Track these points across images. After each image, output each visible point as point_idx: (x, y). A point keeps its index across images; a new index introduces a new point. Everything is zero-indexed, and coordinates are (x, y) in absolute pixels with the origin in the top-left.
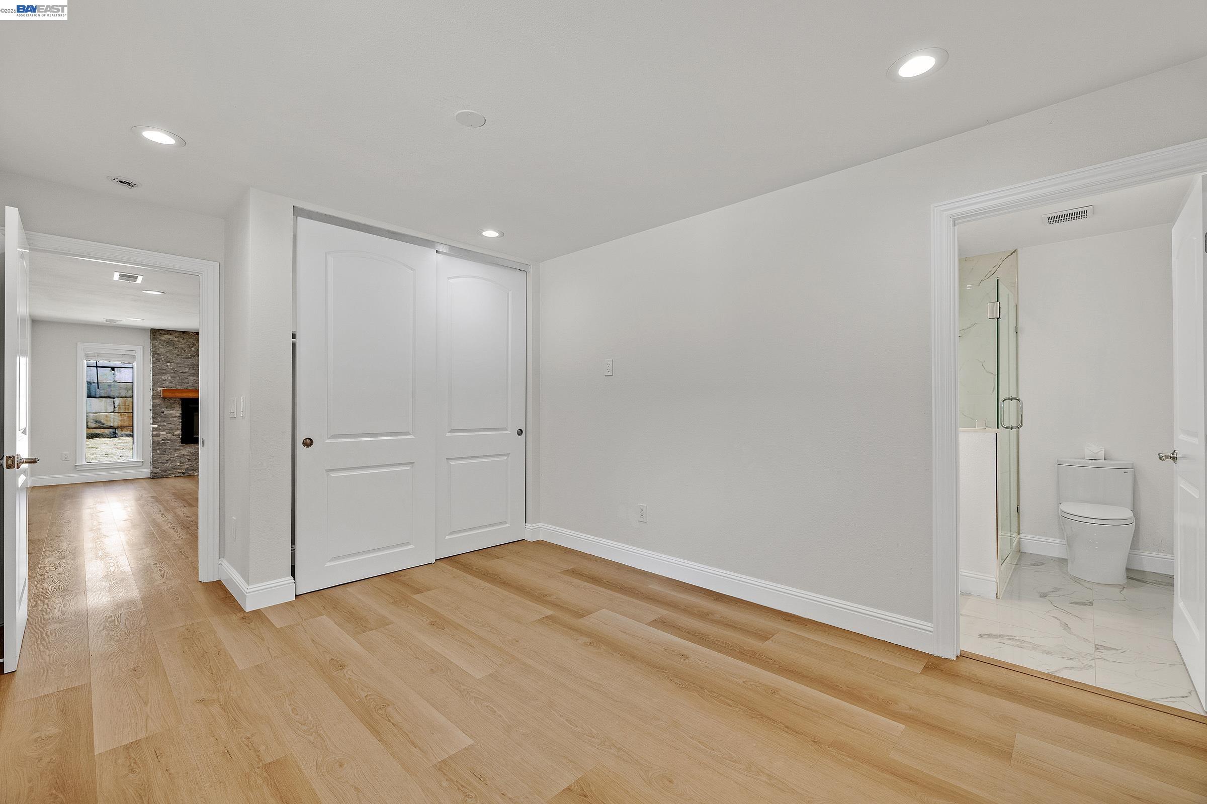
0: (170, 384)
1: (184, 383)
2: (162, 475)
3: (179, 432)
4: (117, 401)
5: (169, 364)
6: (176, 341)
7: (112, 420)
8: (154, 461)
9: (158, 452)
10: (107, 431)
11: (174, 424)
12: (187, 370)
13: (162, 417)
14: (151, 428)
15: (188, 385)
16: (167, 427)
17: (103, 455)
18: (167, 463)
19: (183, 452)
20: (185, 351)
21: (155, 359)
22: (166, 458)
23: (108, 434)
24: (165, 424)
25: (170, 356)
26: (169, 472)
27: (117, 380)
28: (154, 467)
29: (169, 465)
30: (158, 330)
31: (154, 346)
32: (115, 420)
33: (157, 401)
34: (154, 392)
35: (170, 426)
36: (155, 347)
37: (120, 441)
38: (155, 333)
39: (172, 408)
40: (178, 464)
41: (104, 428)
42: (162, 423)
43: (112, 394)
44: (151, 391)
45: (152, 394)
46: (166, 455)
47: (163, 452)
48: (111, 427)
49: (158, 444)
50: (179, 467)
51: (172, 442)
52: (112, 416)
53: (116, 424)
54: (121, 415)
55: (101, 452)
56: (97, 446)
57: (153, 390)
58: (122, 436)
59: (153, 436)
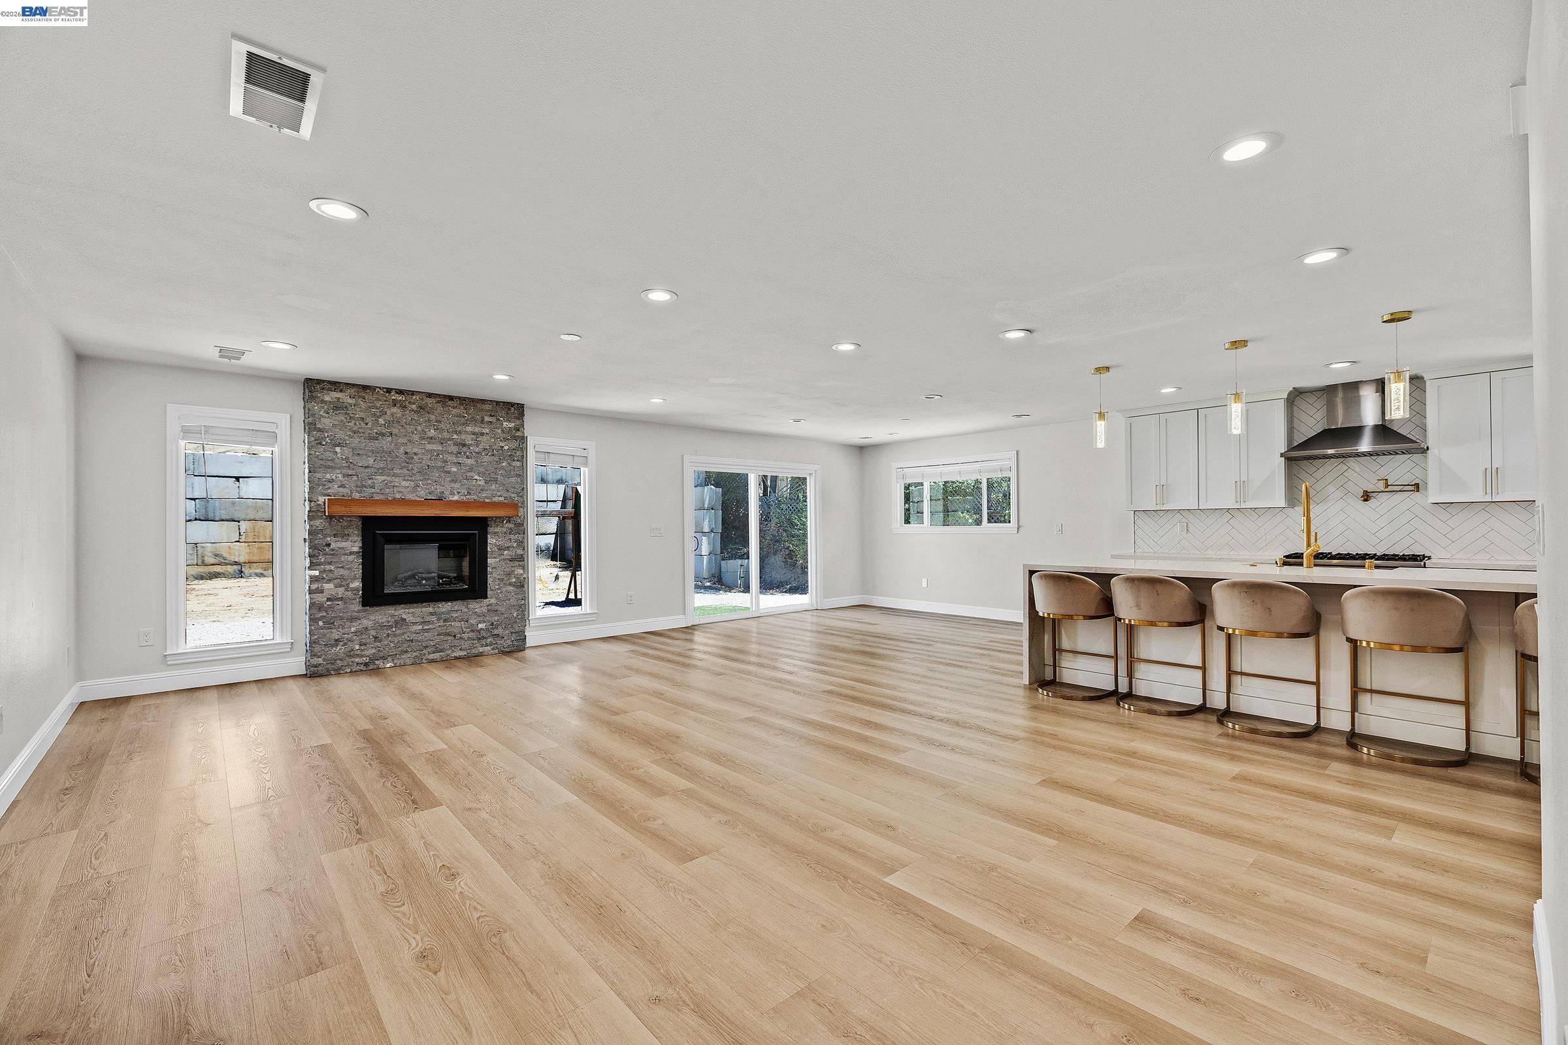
0: (341, 489)
1: (365, 486)
2: (328, 670)
3: (357, 584)
4: (244, 526)
5: (338, 449)
6: (351, 405)
7: (237, 553)
8: (313, 643)
9: (321, 623)
10: (230, 569)
11: (349, 569)
12: (371, 461)
13: (326, 554)
14: (307, 577)
15: (373, 490)
16: (336, 573)
17: (224, 606)
18: (337, 645)
19: (366, 623)
20: (367, 424)
21: (313, 439)
22: (335, 635)
23: (232, 572)
24: (332, 568)
25: (340, 434)
26: (339, 663)
27: (243, 495)
28: (314, 655)
29: (340, 649)
30: (319, 382)
31: (308, 413)
32: (241, 553)
33: (317, 523)
34: (312, 504)
35: (342, 572)
36: (313, 415)
37: (248, 584)
38: (313, 386)
39: (345, 537)
40: (357, 647)
41: (226, 564)
42: (328, 567)
43: (236, 516)
44: (307, 502)
45: (308, 508)
46: (334, 631)
47: (330, 624)
48: (236, 563)
49: (320, 607)
50: (359, 652)
51: (345, 603)
52: (237, 548)
53: (242, 559)
54: (249, 546)
55: (222, 602)
56: (215, 592)
57: (310, 501)
58: (251, 576)
59: (311, 592)
